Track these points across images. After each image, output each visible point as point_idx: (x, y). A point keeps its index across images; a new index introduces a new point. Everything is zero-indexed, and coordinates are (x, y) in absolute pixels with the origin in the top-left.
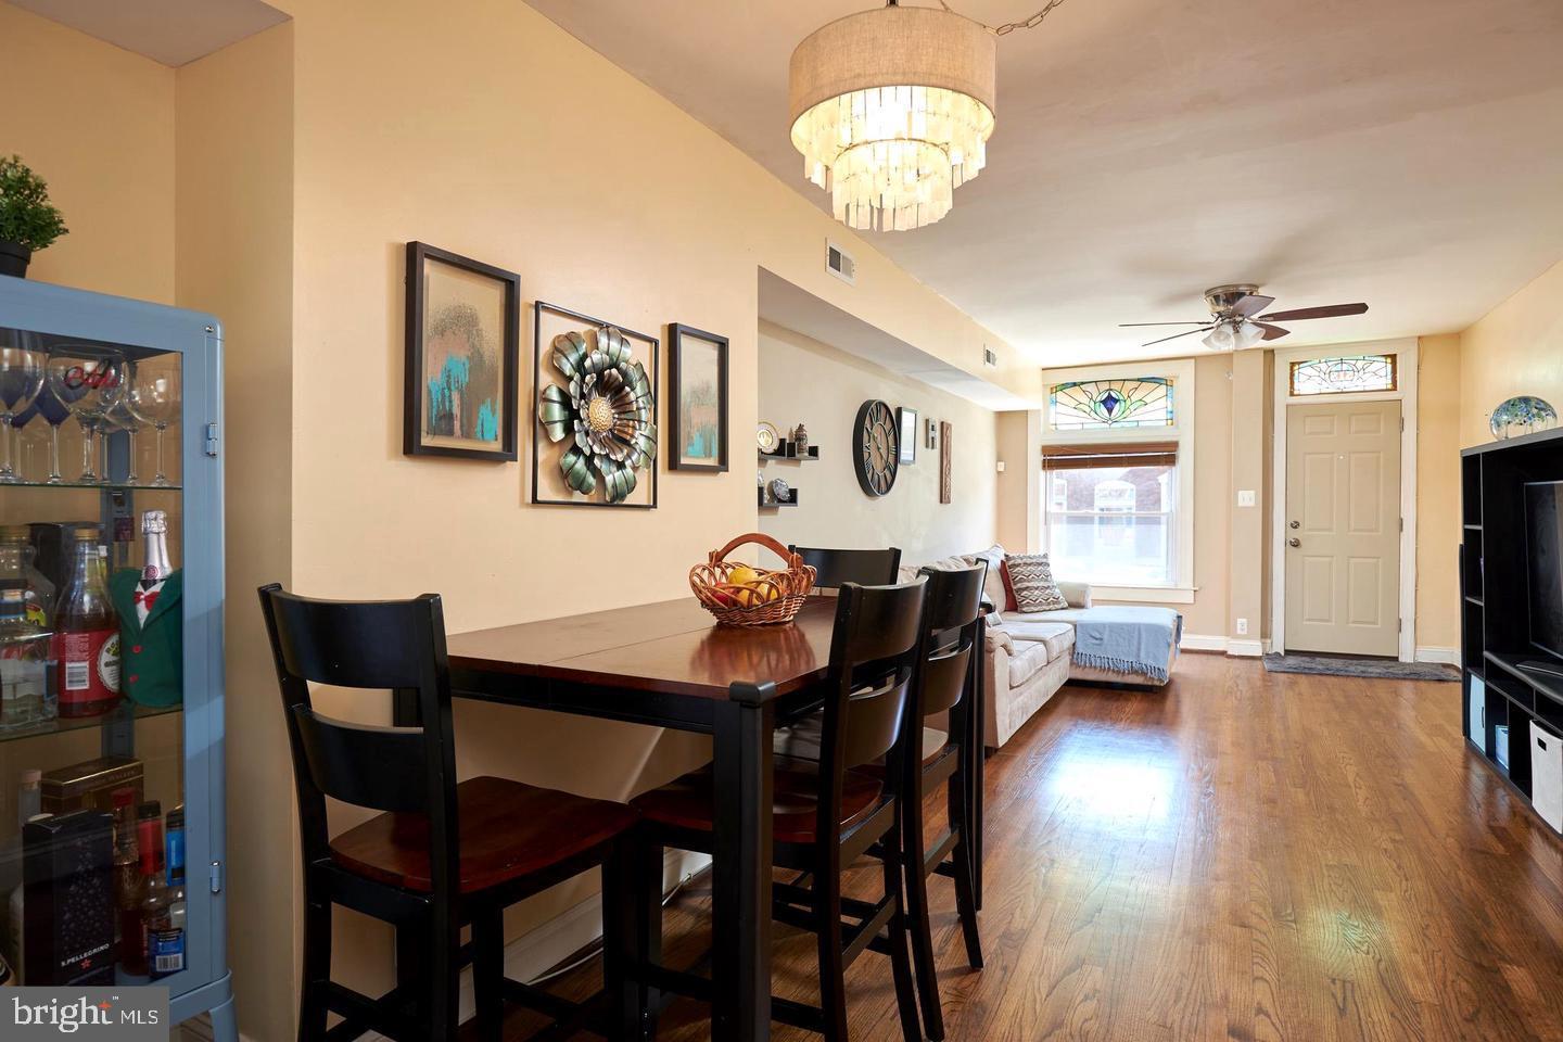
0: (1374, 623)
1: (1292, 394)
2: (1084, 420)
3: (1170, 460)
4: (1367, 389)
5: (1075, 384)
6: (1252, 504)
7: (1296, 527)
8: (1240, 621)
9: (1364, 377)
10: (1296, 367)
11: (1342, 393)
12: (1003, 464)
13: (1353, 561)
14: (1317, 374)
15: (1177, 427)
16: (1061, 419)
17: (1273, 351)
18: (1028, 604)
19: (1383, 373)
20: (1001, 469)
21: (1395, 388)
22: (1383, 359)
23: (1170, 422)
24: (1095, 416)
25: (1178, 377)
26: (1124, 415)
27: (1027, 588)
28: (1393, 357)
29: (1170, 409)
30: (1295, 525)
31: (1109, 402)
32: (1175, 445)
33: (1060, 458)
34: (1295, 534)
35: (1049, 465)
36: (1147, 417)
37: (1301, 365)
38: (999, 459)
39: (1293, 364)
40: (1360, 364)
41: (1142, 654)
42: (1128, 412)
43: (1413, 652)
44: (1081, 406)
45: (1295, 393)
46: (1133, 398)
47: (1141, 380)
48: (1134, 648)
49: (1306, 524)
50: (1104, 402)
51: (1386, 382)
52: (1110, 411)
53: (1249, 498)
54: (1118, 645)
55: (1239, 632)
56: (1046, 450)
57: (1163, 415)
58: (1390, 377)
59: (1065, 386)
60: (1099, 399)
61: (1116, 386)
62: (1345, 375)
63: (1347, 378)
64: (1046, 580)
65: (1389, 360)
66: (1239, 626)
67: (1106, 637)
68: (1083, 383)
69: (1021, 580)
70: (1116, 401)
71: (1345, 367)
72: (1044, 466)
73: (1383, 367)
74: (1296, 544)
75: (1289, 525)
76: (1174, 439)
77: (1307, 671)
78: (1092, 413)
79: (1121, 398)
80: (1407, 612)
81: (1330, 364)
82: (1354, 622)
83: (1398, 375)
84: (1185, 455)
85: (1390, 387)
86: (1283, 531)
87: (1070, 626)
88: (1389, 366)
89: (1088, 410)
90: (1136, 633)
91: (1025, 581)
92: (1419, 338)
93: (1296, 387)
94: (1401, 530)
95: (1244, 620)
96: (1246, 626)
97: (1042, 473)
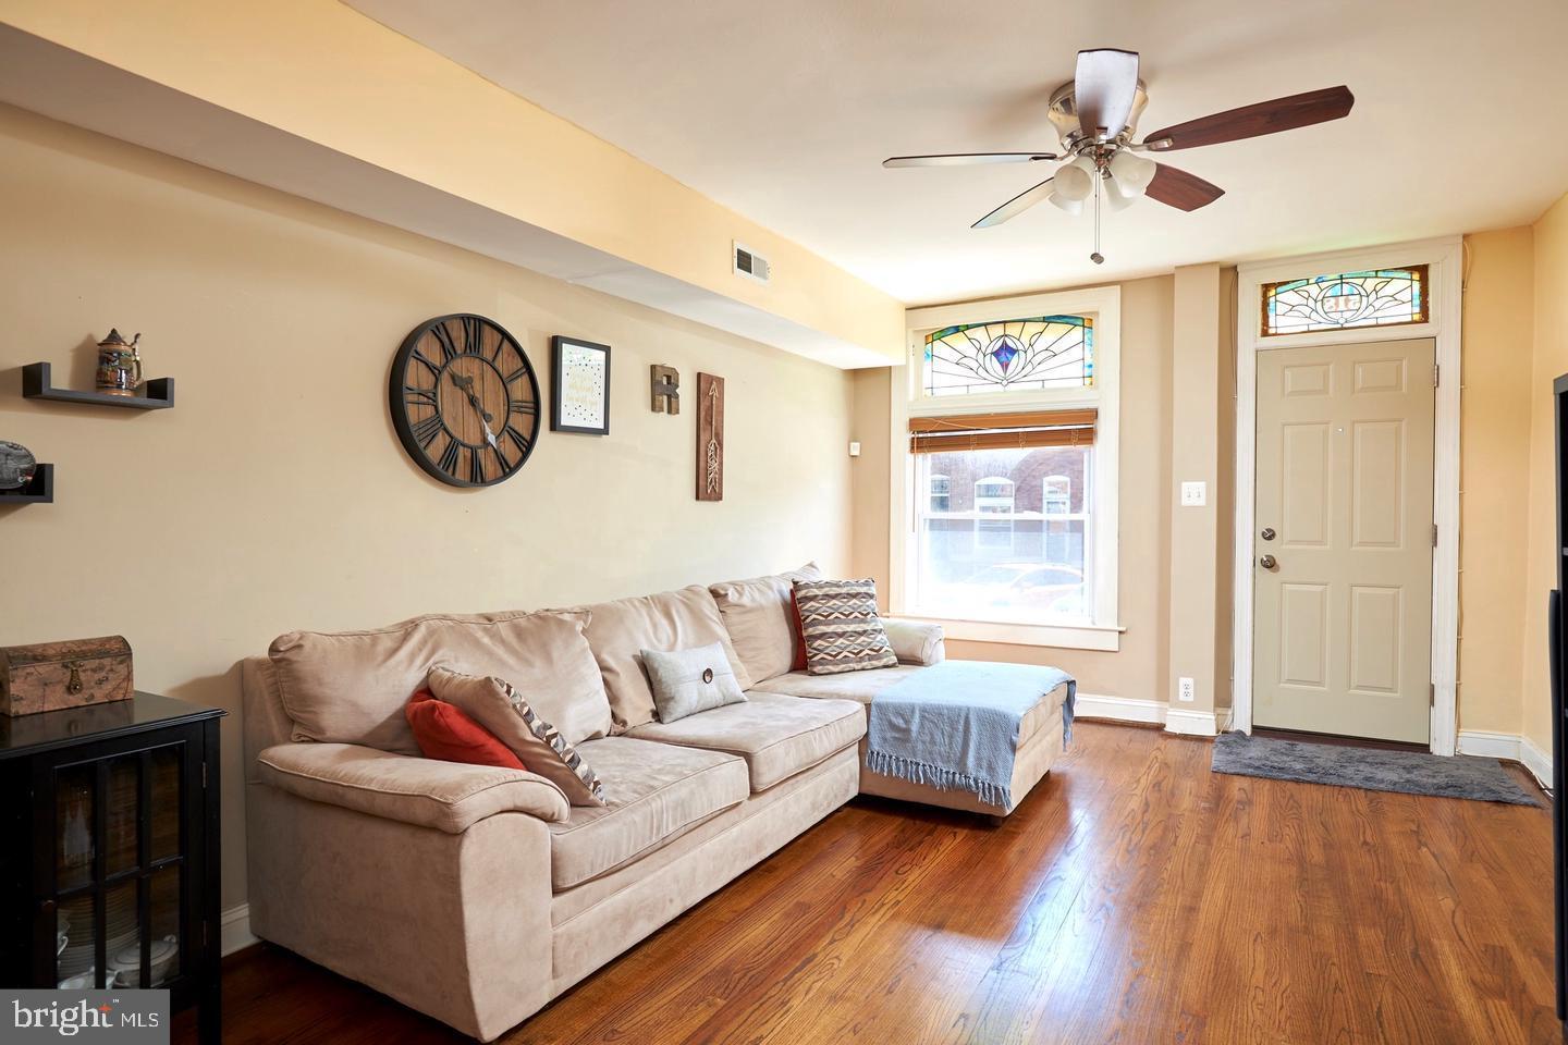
0: (1391, 690)
1: (1265, 333)
2: (971, 381)
3: (1088, 436)
4: (1381, 321)
5: (957, 329)
6: (1202, 502)
7: (1270, 538)
8: (1183, 681)
9: (1377, 304)
10: (1272, 292)
11: (1342, 329)
12: (858, 444)
13: (1357, 591)
14: (1305, 302)
15: (1097, 388)
16: (939, 380)
17: (1235, 268)
18: (822, 662)
19: (1406, 296)
20: (855, 452)
21: (1425, 317)
22: (1406, 275)
23: (1088, 381)
24: (985, 374)
25: (1097, 313)
26: (1024, 373)
27: (822, 636)
28: (1423, 271)
29: (1088, 361)
30: (1270, 535)
31: (1005, 352)
32: (1093, 414)
33: (933, 436)
34: (1267, 548)
35: (918, 445)
36: (1057, 374)
37: (1280, 289)
38: (853, 438)
39: (1266, 287)
40: (1370, 284)
41: (971, 761)
42: (1029, 367)
43: (1452, 740)
44: (964, 361)
45: (1271, 331)
46: (1038, 347)
47: (1047, 320)
48: (958, 749)
49: (1285, 532)
50: (996, 354)
51: (1409, 311)
52: (1005, 366)
53: (1196, 493)
54: (933, 742)
55: (1182, 697)
56: (914, 424)
57: (1077, 370)
58: (1417, 302)
59: (942, 333)
60: (989, 351)
61: (1013, 330)
62: (1347, 302)
63: (1351, 306)
64: (863, 621)
65: (1416, 276)
66: (1182, 690)
67: (914, 727)
68: (968, 327)
69: (815, 623)
70: (1013, 352)
71: (1347, 289)
72: (912, 448)
73: (1404, 288)
74: (1270, 564)
75: (1259, 535)
76: (1091, 405)
77: (1275, 774)
78: (981, 371)
79: (1020, 347)
80: (1443, 676)
81: (1323, 285)
82: (1359, 687)
83: (1430, 299)
84: (1107, 428)
85: (1416, 317)
86: (1251, 543)
87: (859, 706)
88: (1417, 286)
89: (974, 365)
90: (962, 722)
91: (820, 623)
92: (1466, 237)
93: (1272, 322)
94: (1435, 543)
95: (1190, 681)
96: (1191, 690)
97: (910, 457)
